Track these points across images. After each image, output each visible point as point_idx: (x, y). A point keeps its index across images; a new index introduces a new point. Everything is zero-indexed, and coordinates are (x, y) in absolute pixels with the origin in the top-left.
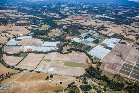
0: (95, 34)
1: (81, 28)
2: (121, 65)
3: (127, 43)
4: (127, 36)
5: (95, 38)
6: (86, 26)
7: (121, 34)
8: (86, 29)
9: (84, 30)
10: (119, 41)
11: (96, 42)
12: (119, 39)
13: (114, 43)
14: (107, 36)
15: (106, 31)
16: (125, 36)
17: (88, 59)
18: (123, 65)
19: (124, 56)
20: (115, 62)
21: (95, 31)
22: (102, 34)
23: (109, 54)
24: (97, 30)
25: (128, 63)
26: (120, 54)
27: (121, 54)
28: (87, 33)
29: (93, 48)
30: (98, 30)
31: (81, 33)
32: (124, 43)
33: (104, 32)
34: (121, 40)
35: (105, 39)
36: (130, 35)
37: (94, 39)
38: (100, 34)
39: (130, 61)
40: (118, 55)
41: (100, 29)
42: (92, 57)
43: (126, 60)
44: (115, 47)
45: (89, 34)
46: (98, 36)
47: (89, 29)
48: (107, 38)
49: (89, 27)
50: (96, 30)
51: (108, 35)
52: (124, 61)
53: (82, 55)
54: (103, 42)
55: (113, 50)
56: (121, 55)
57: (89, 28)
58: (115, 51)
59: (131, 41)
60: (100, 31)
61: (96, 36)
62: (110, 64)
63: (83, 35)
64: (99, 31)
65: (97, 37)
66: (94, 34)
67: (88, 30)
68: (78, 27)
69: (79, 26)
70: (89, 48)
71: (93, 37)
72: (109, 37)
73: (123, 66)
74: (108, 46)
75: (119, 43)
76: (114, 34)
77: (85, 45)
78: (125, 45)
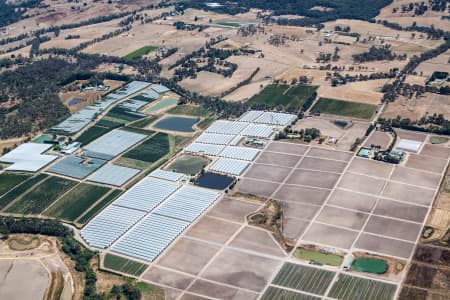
0: (153, 104)
1: (79, 77)
2: (265, 284)
3: (323, 133)
4: (339, 87)
5: (150, 127)
6: (114, 60)
7: (304, 79)
8: (110, 76)
9: (95, 89)
10: (282, 129)
11: (149, 154)
12: (290, 111)
13: (251, 142)
14: (225, 104)
15: (227, 74)
16: (325, 91)
17: (68, 276)
18: (276, 281)
19: (292, 219)
20: (233, 270)
21: (163, 82)
22: (196, 98)
23: (205, 220)
24: (177, 73)
25: (306, 263)
26: (272, 208)
27: (279, 205)
28: (106, 105)
29: (117, 193)
30: (180, 75)
31: (71, 108)
32: (312, 135)
33: (210, 84)
34: (301, 117)
35: (204, 125)
36: (352, 79)
37: (142, 137)
38: (185, 96)
39: (320, 245)
40: (259, 219)
41: (194, 63)
42: (93, 261)
43: (300, 242)
44: (251, 171)
45: (118, 111)
46: (169, 112)
47: (126, 79)
49: (130, 64)
50: (168, 74)
51: (227, 99)
52: (289, 249)
53: (37, 258)
54: (192, 147)
55: (236, 189)
56: (278, 216)
57: (128, 71)
58: (250, 196)
59: (353, 114)
60: (194, 77)
61: (158, 112)
63: (81, 119)
64: (187, 82)
66: (150, 100)
67: (120, 83)
68: (66, 73)
69: (73, 66)
71: (138, 123)
72: (234, 111)
73: (271, 290)
74: (217, 167)
75: (280, 137)
76: (266, 84)
77: (72, 183)
78: (314, 144)
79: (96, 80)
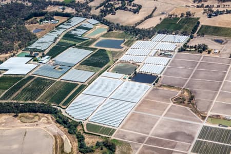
0: (91, 32)
1: (36, 15)
2: (193, 138)
3: (210, 47)
4: (213, 18)
5: (93, 46)
6: (58, 4)
7: (188, 14)
8: (57, 14)
9: (49, 22)
10: (181, 45)
11: (98, 62)
12: (184, 34)
13: (163, 54)
14: (139, 30)
15: (136, 12)
16: (205, 21)
17: (64, 137)
18: (200, 137)
19: (201, 100)
20: (171, 131)
21: (94, 17)
22: (119, 27)
23: (144, 102)
24: (102, 11)
25: (217, 126)
26: (186, 93)
27: (190, 92)
28: (61, 32)
29: (83, 87)
30: (104, 13)
31: (38, 35)
32: (202, 48)
33: (126, 18)
34: (192, 37)
35: (129, 44)
36: (222, 13)
37: (89, 52)
38: (111, 26)
40: (180, 101)
41: (112, 5)
42: (79, 128)
43: (209, 113)
44: (166, 72)
45: (68, 36)
46: (103, 36)
47: (69, 16)
48: (140, 39)
49: (69, 6)
50: (97, 12)
51: (140, 27)
52: (204, 118)
53: (42, 127)
54: (124, 58)
55: (159, 83)
56: (192, 98)
57: (68, 10)
58: (170, 86)
59: (225, 35)
60: (114, 13)
61: (96, 36)
62: (151, 140)
63: (46, 41)
64: (109, 17)
65: (102, 39)
66: (89, 29)
67: (65, 19)
68: (26, 13)
69: (30, 8)
70: (69, 91)
71: (85, 45)
72: (147, 35)
73: (198, 142)
74: (144, 69)
75: (182, 50)
76: (163, 17)
77: (52, 82)
78: (204, 54)
79: (50, 16)
